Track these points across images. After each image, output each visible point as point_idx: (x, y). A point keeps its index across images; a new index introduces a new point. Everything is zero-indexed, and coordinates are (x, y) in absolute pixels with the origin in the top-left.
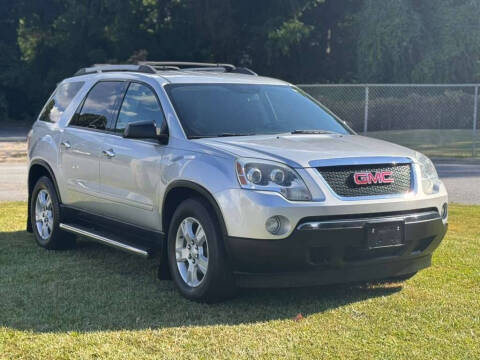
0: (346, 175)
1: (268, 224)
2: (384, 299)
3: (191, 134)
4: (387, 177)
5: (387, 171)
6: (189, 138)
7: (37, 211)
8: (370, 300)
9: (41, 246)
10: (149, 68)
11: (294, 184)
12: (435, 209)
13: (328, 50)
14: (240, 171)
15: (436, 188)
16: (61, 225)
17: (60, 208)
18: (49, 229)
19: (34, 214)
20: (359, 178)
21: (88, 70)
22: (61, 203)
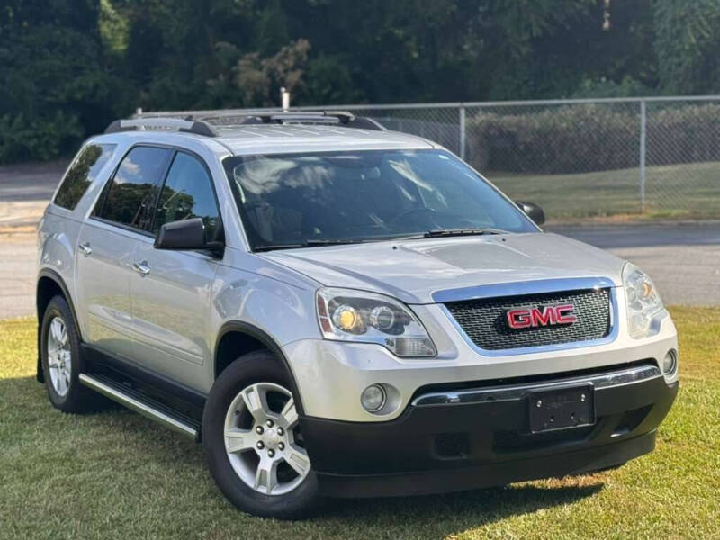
0: (493, 313)
1: (365, 396)
2: (567, 509)
3: (259, 243)
4: (564, 313)
5: (566, 304)
6: (255, 250)
7: (50, 351)
8: (542, 513)
9: (56, 406)
10: (207, 129)
11: (409, 331)
12: (652, 361)
13: (606, 25)
14: (322, 310)
15: (655, 326)
16: (82, 377)
17: (80, 348)
18: (67, 381)
19: (47, 355)
20: (517, 318)
21: (124, 123)
22: (81, 340)
